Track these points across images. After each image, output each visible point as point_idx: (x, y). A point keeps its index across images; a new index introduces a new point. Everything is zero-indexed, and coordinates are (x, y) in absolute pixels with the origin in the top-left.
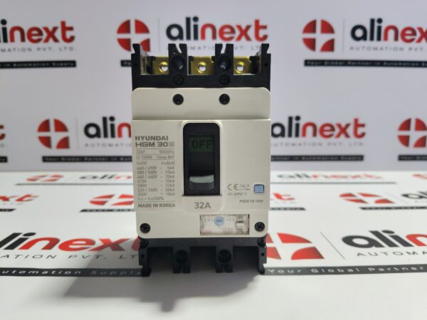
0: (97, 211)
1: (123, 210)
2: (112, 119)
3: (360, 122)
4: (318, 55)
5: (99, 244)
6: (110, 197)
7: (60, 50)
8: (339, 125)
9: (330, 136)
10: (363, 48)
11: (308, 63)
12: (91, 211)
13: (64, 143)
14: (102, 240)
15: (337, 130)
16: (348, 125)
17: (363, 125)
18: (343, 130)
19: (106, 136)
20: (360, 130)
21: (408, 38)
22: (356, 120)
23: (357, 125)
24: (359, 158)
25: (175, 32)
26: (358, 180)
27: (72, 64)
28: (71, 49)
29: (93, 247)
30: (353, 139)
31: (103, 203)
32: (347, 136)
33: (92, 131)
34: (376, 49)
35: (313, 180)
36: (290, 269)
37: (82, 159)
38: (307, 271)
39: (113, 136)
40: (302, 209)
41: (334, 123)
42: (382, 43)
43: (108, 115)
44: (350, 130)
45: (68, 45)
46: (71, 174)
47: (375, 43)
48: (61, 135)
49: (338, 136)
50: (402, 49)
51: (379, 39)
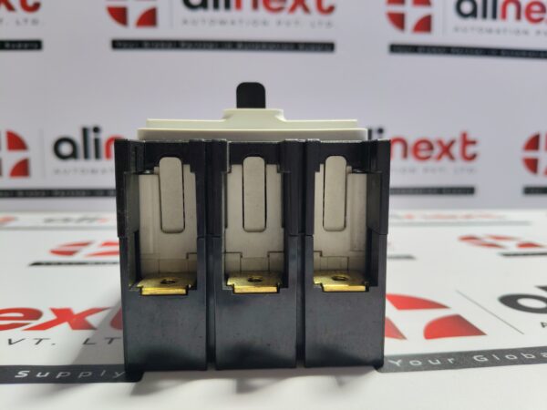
0: (59, 264)
1: (104, 263)
2: (96, 130)
3: (471, 137)
4: (409, 37)
5: (48, 317)
6: (85, 244)
7: (18, 23)
8: (440, 142)
9: (427, 158)
10: (473, 29)
11: (395, 48)
12: (48, 264)
14: (55, 311)
15: (437, 150)
16: (452, 143)
17: (473, 143)
18: (447, 150)
19: (86, 156)
20: (470, 150)
21: (535, 16)
22: (464, 136)
23: (466, 142)
24: (469, 191)
27: (35, 45)
28: (35, 22)
29: (35, 323)
30: (460, 163)
31: (71, 253)
32: (452, 158)
33: (66, 149)
34: (490, 31)
35: (406, 221)
37: (49, 193)
39: (97, 156)
42: (499, 23)
43: (90, 124)
44: (456, 150)
45: (31, 16)
47: (489, 23)
48: (18, 156)
49: (439, 157)
50: (526, 33)
51: (494, 16)
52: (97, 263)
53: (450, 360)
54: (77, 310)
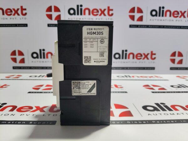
0: (35, 92)
1: (47, 92)
2: (44, 50)
3: (154, 53)
4: (136, 23)
5: (34, 109)
6: (42, 86)
7: (20, 19)
8: (144, 54)
10: (156, 20)
11: (131, 26)
12: (33, 92)
13: (22, 61)
14: (36, 107)
15: (143, 56)
16: (148, 54)
17: (155, 54)
18: (146, 56)
19: (41, 58)
20: (154, 56)
21: (176, 15)
22: (152, 52)
23: (152, 54)
24: (153, 68)
25: (72, 12)
26: (152, 78)
27: (26, 25)
28: (25, 19)
29: (32, 110)
30: (150, 60)
31: (38, 89)
32: (148, 59)
33: (35, 55)
34: (161, 20)
35: (132, 78)
36: (118, 121)
37: (30, 68)
38: (125, 122)
39: (44, 58)
40: (126, 92)
41: (142, 53)
42: (164, 18)
43: (42, 49)
44: (149, 56)
45: (24, 17)
46: (25, 74)
47: (161, 18)
48: (21, 57)
49: (144, 59)
50: (173, 20)
51: (163, 16)
52: (45, 92)
53: (122, 122)
54: (41, 107)
